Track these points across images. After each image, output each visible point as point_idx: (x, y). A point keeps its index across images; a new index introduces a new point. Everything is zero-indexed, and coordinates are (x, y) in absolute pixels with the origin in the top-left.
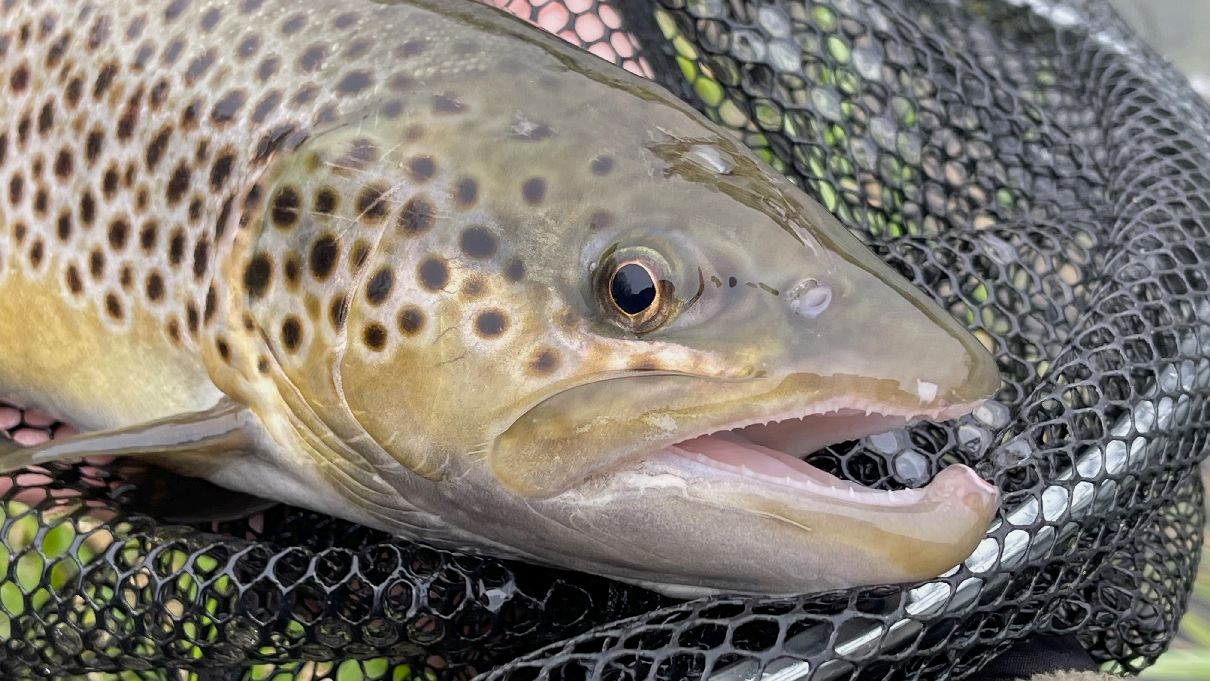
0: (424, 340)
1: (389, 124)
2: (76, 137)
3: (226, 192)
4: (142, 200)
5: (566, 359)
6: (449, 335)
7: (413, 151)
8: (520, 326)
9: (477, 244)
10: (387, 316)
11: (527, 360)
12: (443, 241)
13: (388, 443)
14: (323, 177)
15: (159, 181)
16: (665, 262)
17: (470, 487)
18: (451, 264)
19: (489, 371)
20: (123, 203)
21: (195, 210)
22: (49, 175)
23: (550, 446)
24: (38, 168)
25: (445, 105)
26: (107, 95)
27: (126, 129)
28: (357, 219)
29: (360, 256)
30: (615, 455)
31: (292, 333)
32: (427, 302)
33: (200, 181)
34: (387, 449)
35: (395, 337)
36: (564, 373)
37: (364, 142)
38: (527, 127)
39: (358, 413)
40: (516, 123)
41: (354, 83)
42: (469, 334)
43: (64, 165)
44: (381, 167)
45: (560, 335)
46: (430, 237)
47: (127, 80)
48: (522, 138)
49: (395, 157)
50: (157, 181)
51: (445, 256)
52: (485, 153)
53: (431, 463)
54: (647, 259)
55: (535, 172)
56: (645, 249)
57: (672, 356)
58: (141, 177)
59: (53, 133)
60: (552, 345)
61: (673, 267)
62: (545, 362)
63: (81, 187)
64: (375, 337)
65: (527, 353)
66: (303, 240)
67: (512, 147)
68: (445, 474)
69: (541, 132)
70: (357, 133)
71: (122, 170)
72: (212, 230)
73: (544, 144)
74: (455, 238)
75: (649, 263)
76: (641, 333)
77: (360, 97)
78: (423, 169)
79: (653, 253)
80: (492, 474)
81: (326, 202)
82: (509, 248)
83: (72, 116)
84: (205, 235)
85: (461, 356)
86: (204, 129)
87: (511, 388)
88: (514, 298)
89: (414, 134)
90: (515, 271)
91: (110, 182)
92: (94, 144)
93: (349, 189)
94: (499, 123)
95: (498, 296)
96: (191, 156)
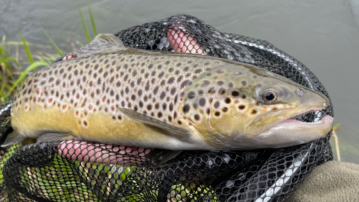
0: (228, 112)
1: (209, 77)
2: (135, 92)
3: (175, 95)
4: (154, 100)
5: (258, 110)
6: (233, 111)
7: (217, 80)
8: (248, 107)
9: (235, 94)
10: (220, 109)
11: (251, 112)
12: (228, 95)
13: (222, 133)
14: (199, 88)
15: (158, 96)
16: (275, 90)
17: (241, 137)
18: (231, 98)
19: (243, 115)
20: (149, 102)
21: (168, 99)
22: (130, 100)
23: (258, 126)
24: (127, 99)
25: (219, 72)
26: (141, 84)
27: (147, 88)
28: (209, 94)
29: (211, 101)
30: (272, 125)
31: (197, 117)
32: (227, 105)
33: (168, 94)
34: (222, 134)
35: (222, 113)
36: (258, 113)
37: (206, 81)
38: (237, 73)
39: (215, 128)
40: (235, 73)
41: (198, 71)
42: (238, 110)
43: (133, 98)
44: (212, 84)
45: (256, 106)
46: (225, 94)
47: (144, 80)
48: (237, 75)
49: (214, 82)
50: (157, 96)
51: (229, 97)
52: (232, 78)
53: (232, 134)
54: (271, 90)
55: (243, 80)
56: (271, 89)
57: (279, 106)
58: (153, 96)
59: (129, 93)
60: (255, 108)
61: (277, 91)
62: (254, 112)
63: (138, 101)
64: (217, 114)
65: (251, 110)
66: (197, 100)
67: (236, 77)
68: (236, 136)
69: (240, 73)
70: (204, 79)
71: (148, 96)
72: (173, 102)
73: (242, 75)
74: (230, 94)
75: (272, 91)
76: (273, 103)
77: (201, 73)
78: (220, 83)
79: (272, 89)
80: (246, 133)
81: (201, 92)
82: (241, 94)
83: (133, 88)
84: (171, 103)
85: (236, 114)
86: (166, 85)
87: (249, 117)
88: (245, 102)
89: (216, 78)
90: (244, 97)
91: (146, 99)
92: (140, 93)
93: (206, 89)
94: (232, 73)
95: (242, 102)
96: (165, 91)
